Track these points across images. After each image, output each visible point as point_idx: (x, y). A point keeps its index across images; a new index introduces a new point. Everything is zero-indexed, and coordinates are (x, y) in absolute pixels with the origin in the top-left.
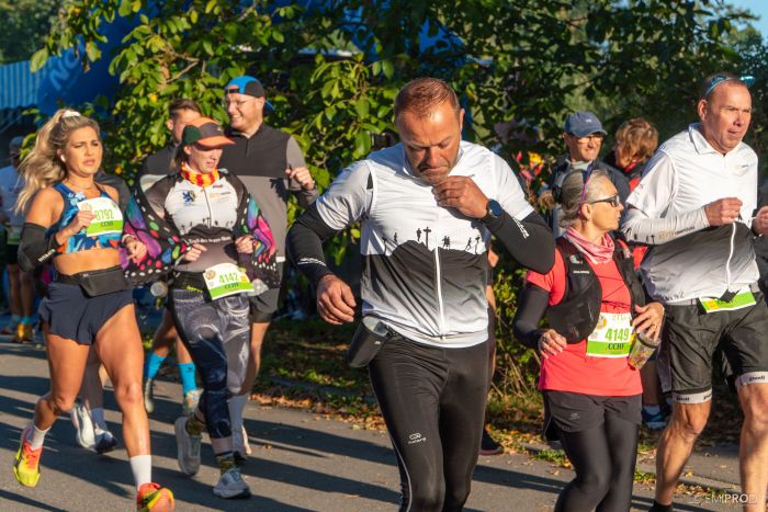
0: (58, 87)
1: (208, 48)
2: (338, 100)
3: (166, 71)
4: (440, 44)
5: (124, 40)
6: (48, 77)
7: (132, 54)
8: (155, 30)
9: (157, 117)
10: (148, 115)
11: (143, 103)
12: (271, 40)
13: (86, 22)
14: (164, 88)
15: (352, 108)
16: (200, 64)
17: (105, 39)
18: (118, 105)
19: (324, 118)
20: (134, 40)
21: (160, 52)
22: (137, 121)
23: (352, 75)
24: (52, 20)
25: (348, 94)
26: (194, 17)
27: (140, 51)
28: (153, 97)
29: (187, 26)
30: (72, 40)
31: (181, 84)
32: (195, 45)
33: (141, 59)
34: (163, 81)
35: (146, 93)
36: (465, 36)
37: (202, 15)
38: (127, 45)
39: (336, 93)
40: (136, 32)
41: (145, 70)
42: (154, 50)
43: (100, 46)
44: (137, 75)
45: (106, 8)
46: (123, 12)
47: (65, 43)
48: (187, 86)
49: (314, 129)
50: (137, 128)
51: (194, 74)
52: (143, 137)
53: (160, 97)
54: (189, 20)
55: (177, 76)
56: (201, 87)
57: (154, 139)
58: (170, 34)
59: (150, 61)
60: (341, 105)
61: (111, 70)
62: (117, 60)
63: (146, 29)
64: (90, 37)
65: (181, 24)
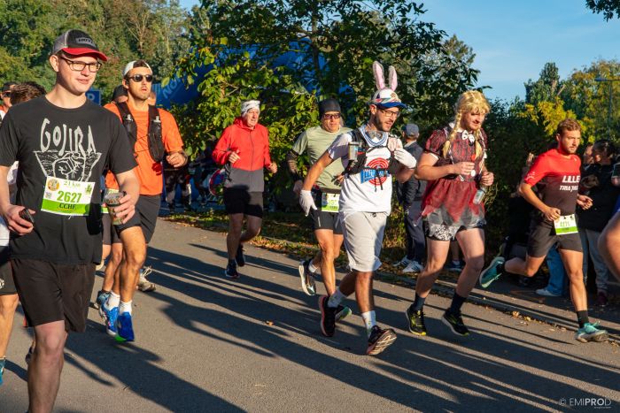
0: (166, 97)
1: (243, 83)
2: (302, 111)
3: (223, 91)
4: (348, 90)
5: (205, 76)
6: (162, 92)
7: (209, 82)
8: (220, 72)
9: (217, 113)
10: (213, 111)
11: (211, 105)
12: (273, 82)
13: (189, 66)
14: (222, 100)
15: (309, 115)
16: (239, 90)
17: (196, 75)
18: (200, 106)
19: (296, 119)
20: (210, 76)
21: (222, 82)
22: (208, 113)
23: (310, 100)
24: (159, 68)
25: (307, 109)
26: (238, 67)
27: (212, 81)
28: (216, 103)
29: (234, 72)
30: (181, 73)
31: (230, 99)
32: (237, 81)
33: (212, 85)
34: (222, 96)
35: (214, 101)
36: (359, 87)
37: (241, 67)
38: (206, 78)
39: (302, 108)
40: (211, 73)
41: (214, 90)
42: (219, 81)
43: (194, 77)
44: (210, 92)
45: (198, 61)
46: (206, 63)
47: (178, 75)
48: (233, 99)
49: (291, 123)
50: (208, 117)
51: (236, 94)
52: (210, 121)
53: (219, 103)
54: (236, 69)
55: (228, 94)
56: (239, 101)
57: (215, 123)
58: (226, 75)
59: (216, 86)
60: (304, 113)
61: (198, 89)
62: (201, 85)
63: (216, 71)
64: (189, 73)
65: (231, 70)
